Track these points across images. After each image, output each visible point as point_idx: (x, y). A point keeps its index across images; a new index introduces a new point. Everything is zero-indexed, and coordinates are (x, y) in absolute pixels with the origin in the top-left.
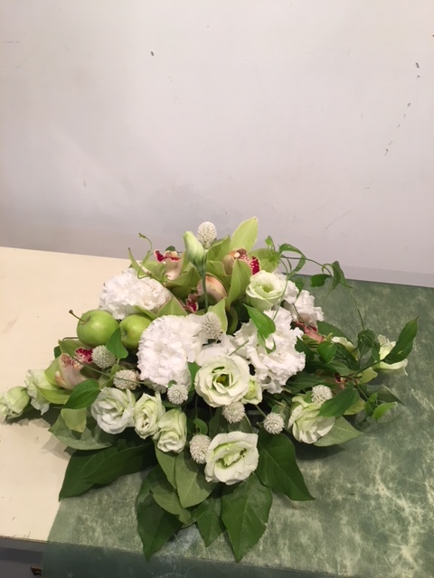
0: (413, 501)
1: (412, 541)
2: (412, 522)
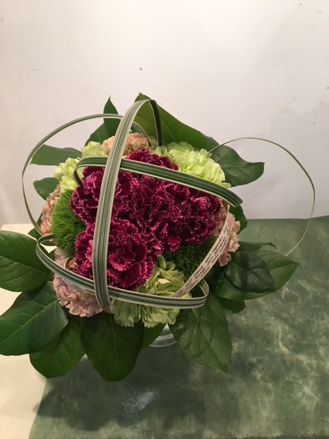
0: (309, 355)
1: (311, 382)
2: (309, 369)
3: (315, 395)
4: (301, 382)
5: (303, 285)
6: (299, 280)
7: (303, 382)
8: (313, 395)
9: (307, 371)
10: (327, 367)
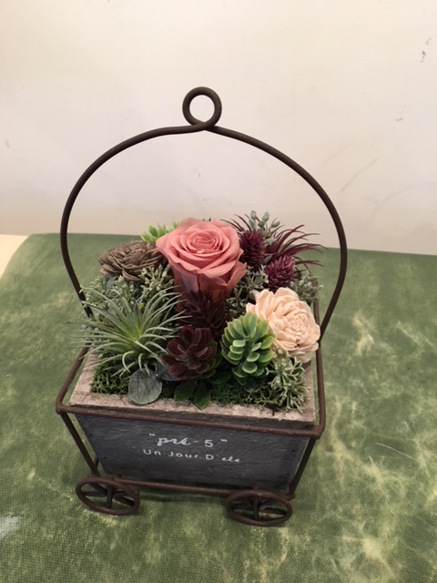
3: (390, 562)
4: (361, 527)
5: (405, 332)
6: (399, 323)
7: (366, 527)
8: (384, 561)
9: (382, 501)
10: (431, 498)
